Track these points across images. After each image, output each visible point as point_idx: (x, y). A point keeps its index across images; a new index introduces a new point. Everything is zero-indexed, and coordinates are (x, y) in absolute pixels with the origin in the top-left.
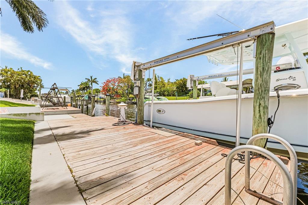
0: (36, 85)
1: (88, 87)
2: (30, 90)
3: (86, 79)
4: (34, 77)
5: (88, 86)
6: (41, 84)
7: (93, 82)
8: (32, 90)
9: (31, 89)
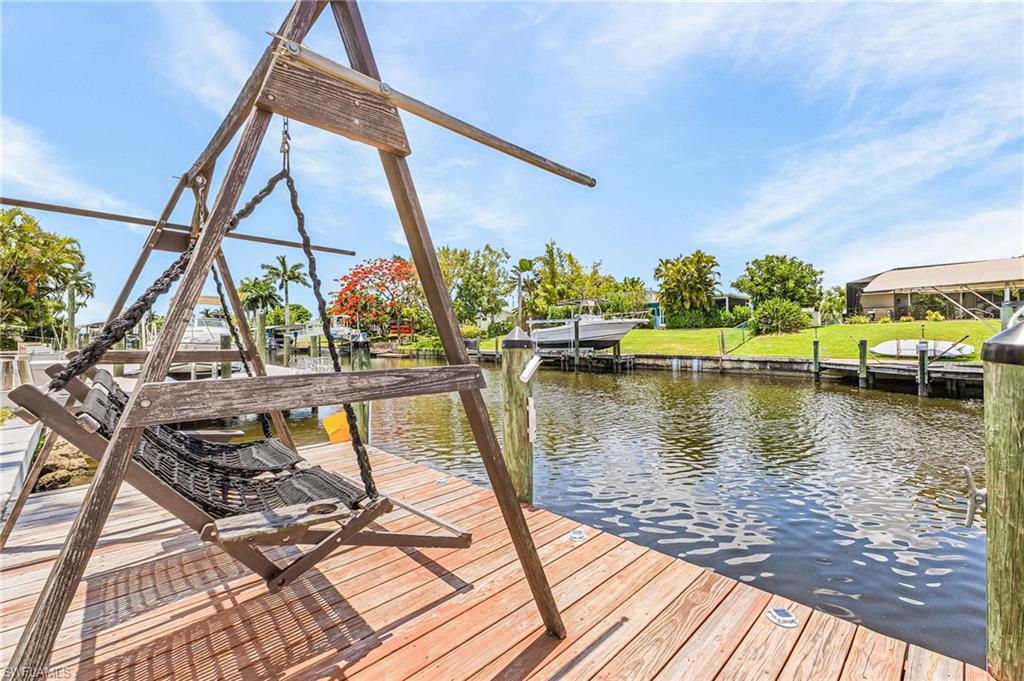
0: (52, 283)
1: (270, 299)
2: (21, 308)
3: (263, 267)
4: (45, 244)
5: (270, 296)
6: (81, 279)
7: (290, 279)
8: (30, 306)
9: (28, 300)
